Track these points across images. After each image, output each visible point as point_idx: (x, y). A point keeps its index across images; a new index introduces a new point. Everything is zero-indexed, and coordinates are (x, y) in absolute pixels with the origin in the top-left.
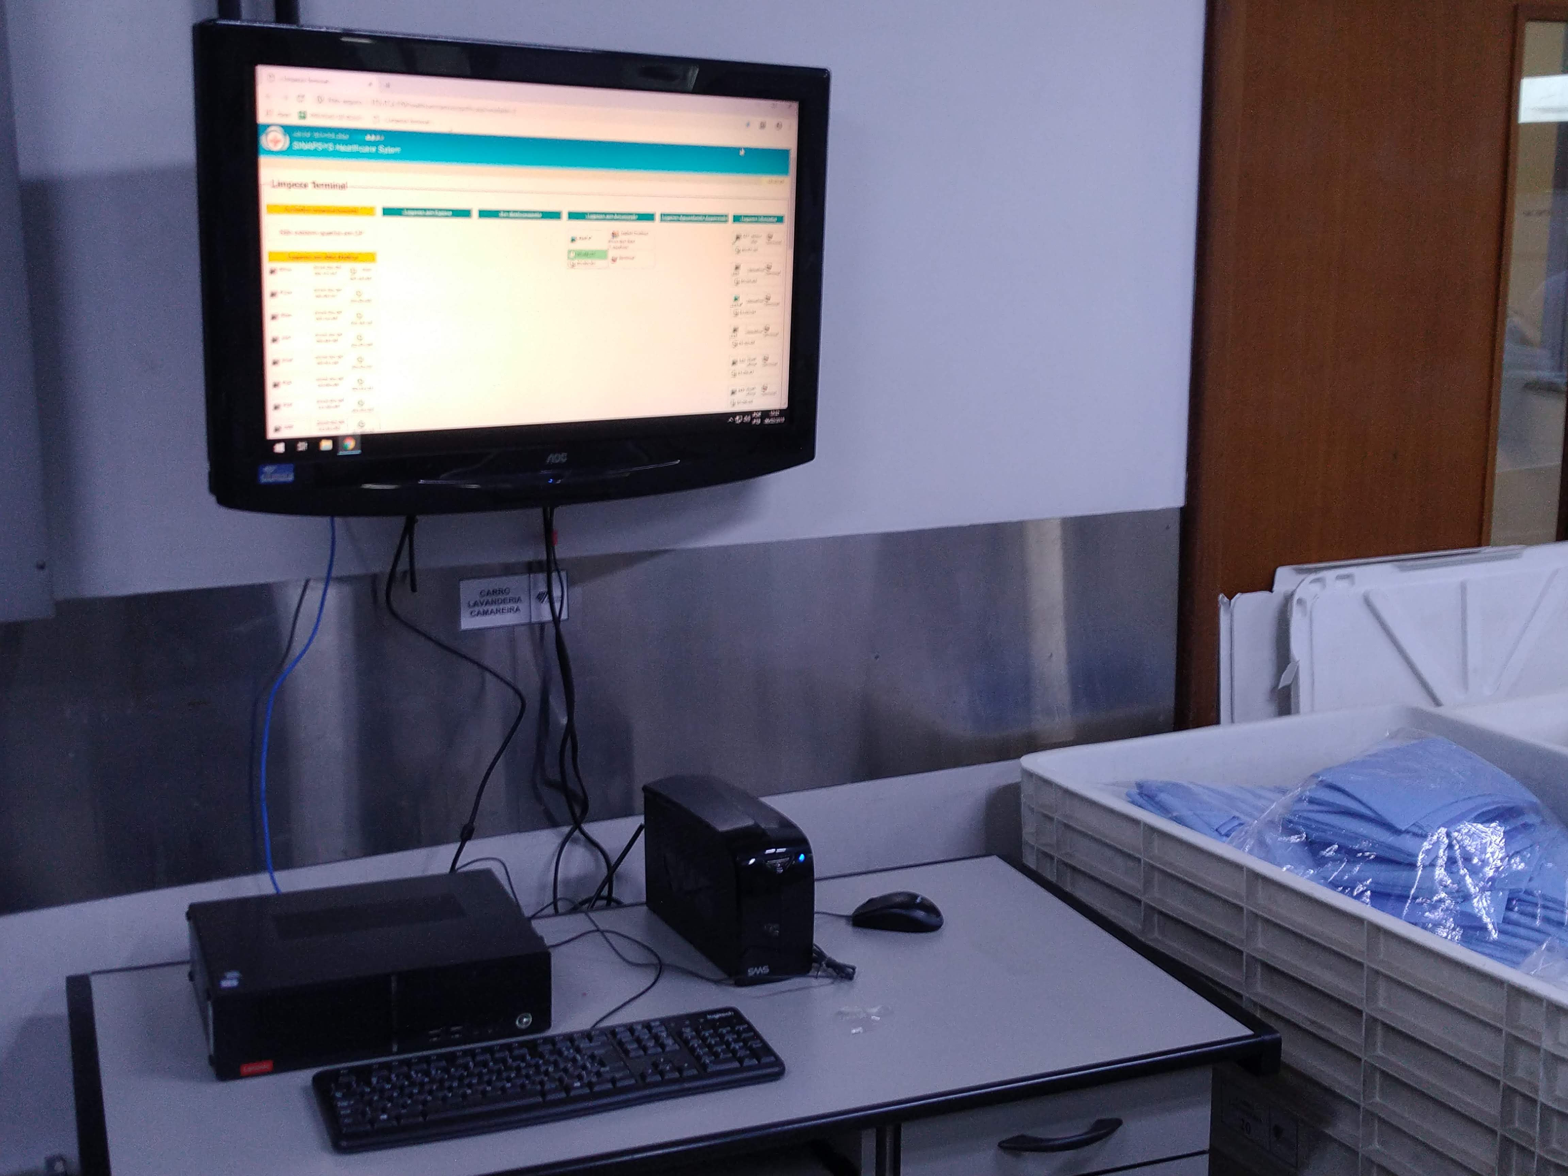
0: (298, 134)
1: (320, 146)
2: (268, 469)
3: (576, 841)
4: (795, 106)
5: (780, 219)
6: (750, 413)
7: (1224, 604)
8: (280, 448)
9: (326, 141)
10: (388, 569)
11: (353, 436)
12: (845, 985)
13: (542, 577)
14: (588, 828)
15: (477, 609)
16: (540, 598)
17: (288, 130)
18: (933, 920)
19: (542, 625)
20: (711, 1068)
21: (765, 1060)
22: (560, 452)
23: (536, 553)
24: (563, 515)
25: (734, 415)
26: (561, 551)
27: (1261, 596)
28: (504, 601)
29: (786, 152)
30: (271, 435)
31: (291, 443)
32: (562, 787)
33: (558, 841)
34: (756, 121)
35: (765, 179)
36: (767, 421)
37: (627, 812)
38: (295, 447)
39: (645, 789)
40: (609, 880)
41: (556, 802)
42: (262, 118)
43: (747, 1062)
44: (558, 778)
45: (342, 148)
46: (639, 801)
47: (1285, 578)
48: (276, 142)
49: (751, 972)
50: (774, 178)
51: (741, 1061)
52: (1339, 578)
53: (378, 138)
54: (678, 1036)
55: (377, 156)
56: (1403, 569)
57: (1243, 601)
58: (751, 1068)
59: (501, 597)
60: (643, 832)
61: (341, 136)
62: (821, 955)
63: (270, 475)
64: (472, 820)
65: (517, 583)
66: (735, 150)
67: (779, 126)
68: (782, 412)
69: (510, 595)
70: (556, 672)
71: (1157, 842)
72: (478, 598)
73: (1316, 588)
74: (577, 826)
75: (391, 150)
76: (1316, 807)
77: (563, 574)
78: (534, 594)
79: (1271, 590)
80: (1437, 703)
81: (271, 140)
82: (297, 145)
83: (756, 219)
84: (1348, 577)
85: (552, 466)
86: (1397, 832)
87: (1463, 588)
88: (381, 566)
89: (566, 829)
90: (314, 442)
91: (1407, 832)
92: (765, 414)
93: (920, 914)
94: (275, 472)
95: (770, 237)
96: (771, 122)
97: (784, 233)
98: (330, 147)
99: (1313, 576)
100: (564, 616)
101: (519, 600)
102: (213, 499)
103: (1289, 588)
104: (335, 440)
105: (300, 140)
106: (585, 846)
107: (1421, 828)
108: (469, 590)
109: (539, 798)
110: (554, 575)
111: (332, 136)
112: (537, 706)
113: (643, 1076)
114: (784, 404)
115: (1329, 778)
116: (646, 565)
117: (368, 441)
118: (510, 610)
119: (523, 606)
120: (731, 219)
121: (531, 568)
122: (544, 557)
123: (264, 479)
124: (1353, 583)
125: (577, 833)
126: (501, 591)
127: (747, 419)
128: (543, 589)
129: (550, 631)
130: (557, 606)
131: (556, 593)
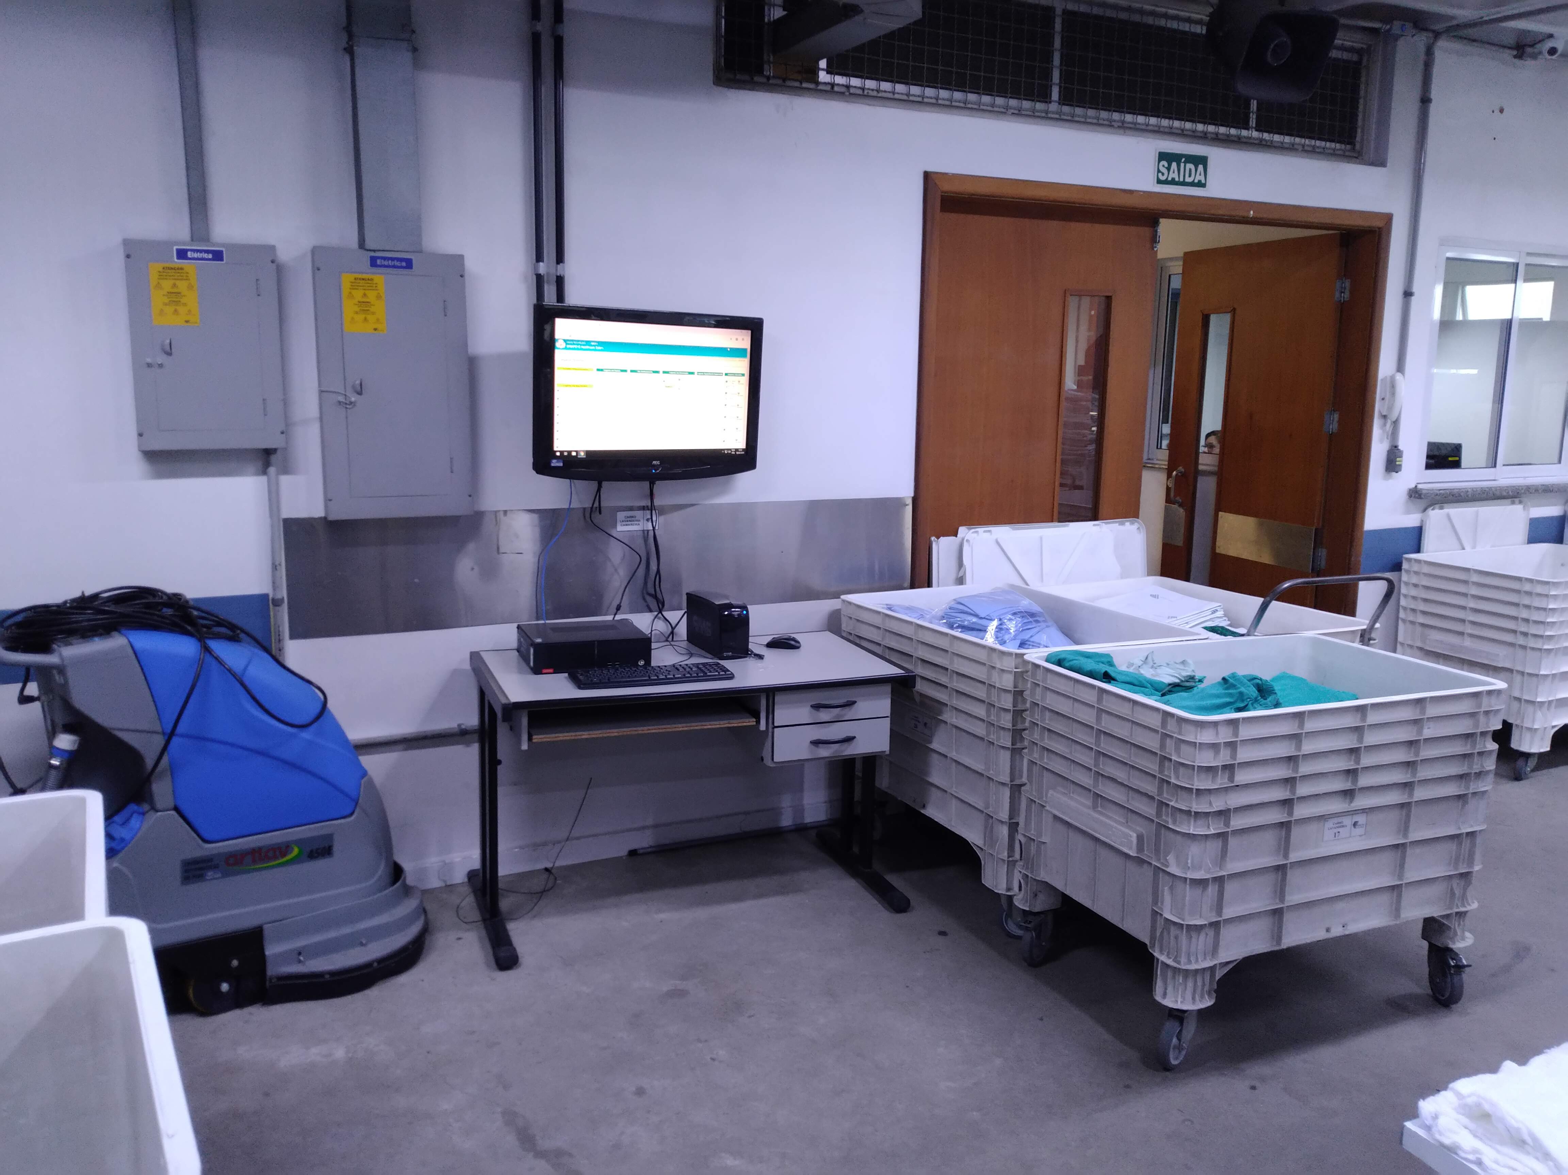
0: (569, 342)
1: (576, 346)
2: (554, 461)
3: (659, 618)
4: (750, 332)
5: (743, 375)
6: (730, 450)
7: (935, 541)
8: (558, 454)
9: (578, 345)
10: (591, 506)
11: (583, 451)
12: (760, 661)
13: (648, 512)
14: (664, 613)
15: (623, 523)
16: (648, 520)
17: (565, 341)
18: (797, 645)
19: (648, 531)
20: (708, 674)
21: (727, 673)
22: (657, 461)
23: (647, 502)
24: (659, 485)
25: (724, 450)
26: (657, 502)
27: (951, 539)
28: (633, 521)
29: (745, 350)
30: (555, 449)
31: (562, 452)
32: (655, 597)
33: (653, 618)
34: (734, 338)
35: (738, 359)
36: (737, 453)
37: (679, 608)
38: (563, 454)
39: (687, 594)
40: (672, 633)
41: (653, 603)
42: (557, 336)
43: (721, 673)
44: (654, 593)
45: (583, 347)
46: (684, 604)
47: (962, 530)
48: (561, 345)
49: (725, 654)
50: (741, 359)
51: (719, 673)
52: (985, 532)
53: (596, 344)
54: (698, 667)
55: (595, 350)
56: (1014, 529)
57: (943, 540)
58: (722, 675)
59: (632, 519)
60: (686, 615)
61: (583, 343)
62: (752, 652)
63: (555, 463)
64: (621, 603)
65: (638, 513)
66: (725, 349)
67: (743, 339)
68: (743, 450)
69: (636, 519)
70: (653, 549)
71: (887, 620)
72: (624, 519)
73: (975, 535)
74: (660, 612)
75: (600, 348)
76: (952, 611)
77: (657, 511)
78: (645, 519)
79: (956, 537)
80: (1027, 584)
81: (559, 344)
82: (568, 346)
83: (734, 375)
84: (989, 531)
85: (654, 465)
86: (981, 618)
87: (1041, 538)
88: (588, 505)
89: (656, 613)
90: (570, 452)
91: (984, 618)
92: (737, 450)
93: (793, 643)
94: (557, 462)
95: (739, 382)
96: (740, 338)
97: (745, 381)
98: (579, 347)
99: (973, 530)
100: (657, 528)
101: (639, 521)
102: (535, 472)
103: (963, 536)
104: (577, 452)
105: (569, 344)
106: (663, 621)
107: (990, 616)
108: (621, 515)
109: (644, 599)
110: (654, 511)
111: (580, 343)
112: (645, 559)
113: (684, 675)
114: (744, 447)
115: (960, 600)
116: (689, 510)
117: (588, 453)
118: (636, 524)
119: (641, 523)
120: (724, 374)
121: (643, 508)
122: (650, 504)
123: (552, 465)
124: (991, 534)
125: (660, 615)
126: (632, 517)
127: (730, 452)
128: (649, 517)
129: (651, 533)
130: (654, 524)
131: (654, 519)
